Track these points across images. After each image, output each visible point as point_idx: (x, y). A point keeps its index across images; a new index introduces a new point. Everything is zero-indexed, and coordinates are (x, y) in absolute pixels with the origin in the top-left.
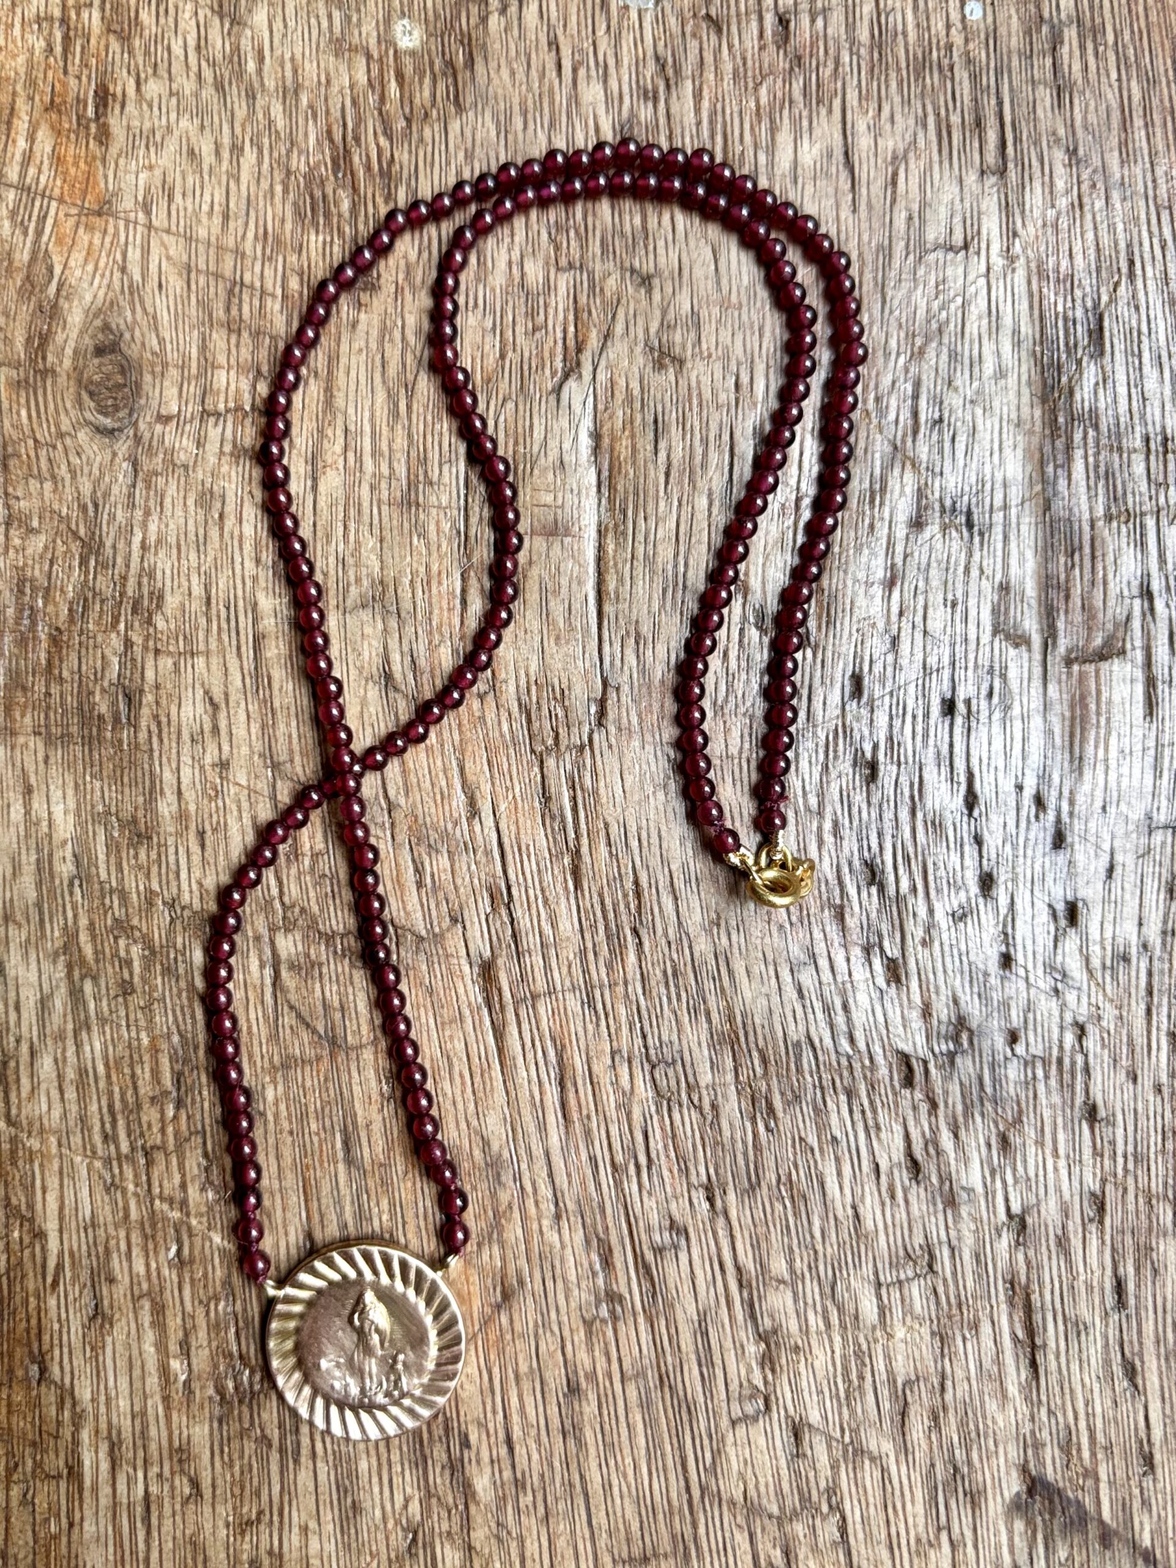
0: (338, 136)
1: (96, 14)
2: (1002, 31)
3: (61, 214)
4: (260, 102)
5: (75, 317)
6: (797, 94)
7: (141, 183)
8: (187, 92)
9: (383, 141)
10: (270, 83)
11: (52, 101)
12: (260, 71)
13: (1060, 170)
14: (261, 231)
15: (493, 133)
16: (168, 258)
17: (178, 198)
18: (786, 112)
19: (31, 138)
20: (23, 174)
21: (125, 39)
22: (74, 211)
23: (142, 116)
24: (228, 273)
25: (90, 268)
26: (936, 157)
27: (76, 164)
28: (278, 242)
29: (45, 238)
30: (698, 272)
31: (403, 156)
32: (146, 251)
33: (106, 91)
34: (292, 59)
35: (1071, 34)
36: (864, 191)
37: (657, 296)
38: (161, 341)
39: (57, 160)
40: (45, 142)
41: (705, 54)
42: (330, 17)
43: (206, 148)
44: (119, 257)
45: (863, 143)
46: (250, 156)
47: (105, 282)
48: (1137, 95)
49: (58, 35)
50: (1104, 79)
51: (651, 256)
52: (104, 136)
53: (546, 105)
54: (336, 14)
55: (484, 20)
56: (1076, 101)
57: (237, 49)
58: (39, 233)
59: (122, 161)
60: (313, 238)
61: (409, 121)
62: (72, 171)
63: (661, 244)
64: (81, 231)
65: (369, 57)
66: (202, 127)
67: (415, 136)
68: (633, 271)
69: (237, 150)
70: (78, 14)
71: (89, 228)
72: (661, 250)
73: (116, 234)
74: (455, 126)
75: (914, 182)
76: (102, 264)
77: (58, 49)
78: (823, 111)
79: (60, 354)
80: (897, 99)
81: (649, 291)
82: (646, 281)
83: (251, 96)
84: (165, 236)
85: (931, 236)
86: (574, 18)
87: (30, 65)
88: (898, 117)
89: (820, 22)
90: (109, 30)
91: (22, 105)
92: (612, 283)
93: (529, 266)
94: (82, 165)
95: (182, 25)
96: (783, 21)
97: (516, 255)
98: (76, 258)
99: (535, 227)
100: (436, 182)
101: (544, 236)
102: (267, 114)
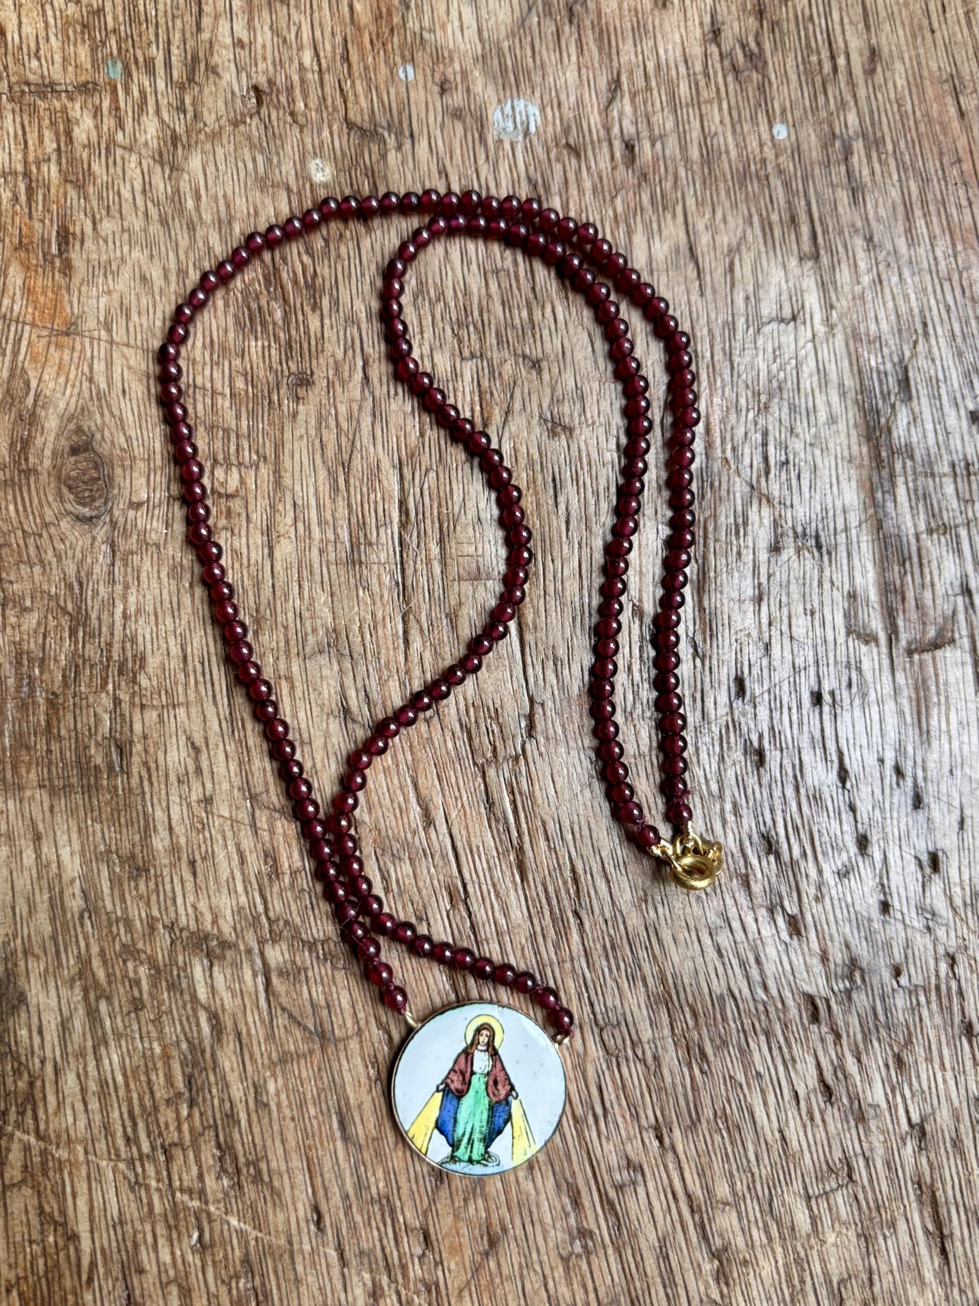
0: (267, 257)
1: (54, 168)
2: (804, 146)
3: (34, 337)
4: (200, 232)
5: (51, 423)
6: (646, 203)
7: (102, 305)
8: (137, 228)
9: (306, 258)
10: (207, 217)
11: (20, 242)
12: (198, 208)
13: (861, 255)
14: (208, 340)
16: (129, 368)
17: (135, 317)
18: (638, 218)
19: (4, 274)
21: (80, 187)
22: (45, 333)
23: (99, 249)
25: (62, 380)
26: (763, 249)
27: (44, 293)
28: (224, 349)
29: (21, 357)
30: (579, 356)
31: (324, 271)
32: (109, 363)
33: (67, 231)
34: (225, 196)
35: (858, 146)
36: (708, 278)
37: (546, 377)
38: (128, 439)
39: (28, 290)
40: (16, 277)
41: (569, 175)
42: (254, 160)
43: (156, 274)
44: (86, 369)
45: (704, 239)
46: (193, 278)
47: (76, 391)
48: (915, 191)
49: (22, 187)
50: (888, 181)
51: (539, 343)
52: (67, 268)
54: (260, 158)
55: (384, 156)
56: (868, 199)
57: (177, 191)
58: (16, 353)
59: (84, 289)
60: (253, 343)
61: (327, 242)
62: (42, 299)
63: (546, 332)
64: (52, 349)
65: (289, 190)
66: (152, 256)
67: (333, 253)
68: (524, 357)
69: (183, 274)
70: (38, 168)
71: (60, 346)
72: (546, 338)
73: (83, 350)
74: (366, 243)
75: (748, 269)
76: (72, 376)
77: (23, 198)
78: (669, 216)
79: (40, 455)
80: (727, 204)
81: (540, 372)
82: (536, 365)
83: (192, 228)
84: (125, 349)
85: (765, 312)
86: (458, 151)
88: (729, 218)
89: (658, 146)
90: (66, 181)
92: (508, 368)
93: (438, 358)
94: (50, 294)
95: (129, 173)
96: (629, 147)
97: (426, 348)
98: (49, 373)
99: (440, 325)
100: (354, 291)
101: (449, 332)
102: (206, 242)
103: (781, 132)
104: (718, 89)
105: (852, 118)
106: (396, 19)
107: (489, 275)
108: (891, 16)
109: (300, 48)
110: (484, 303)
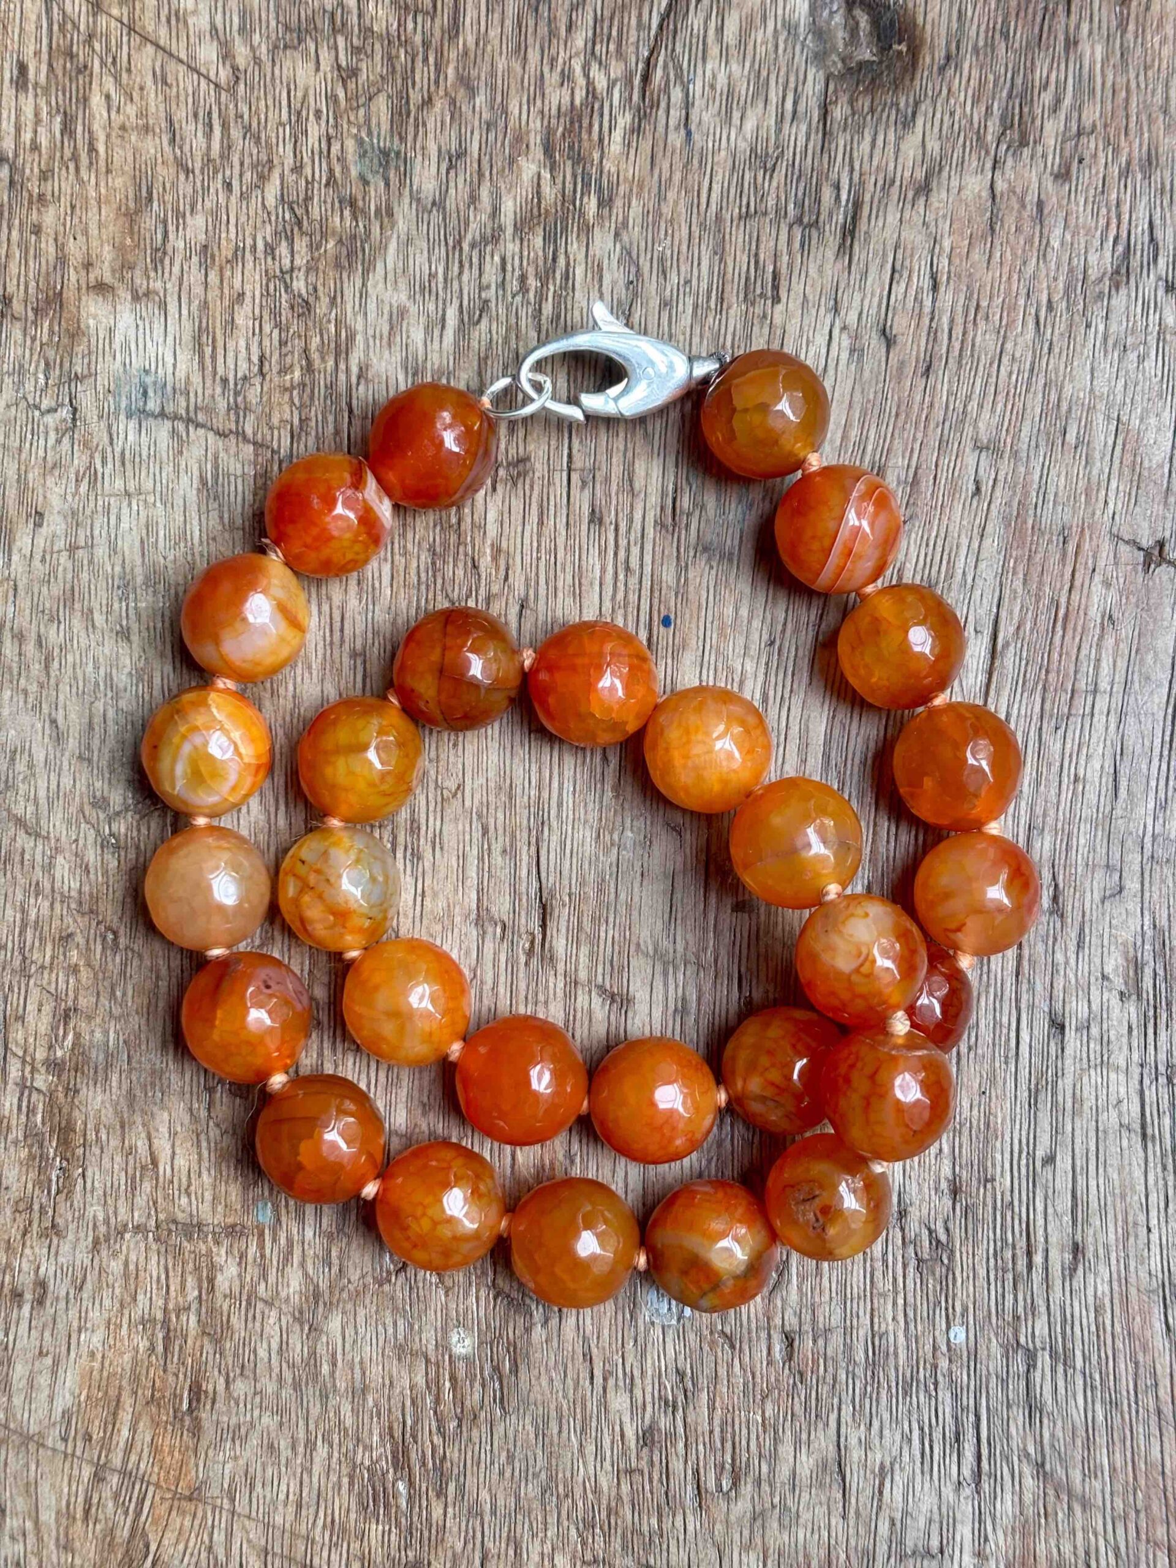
0: (397, 1434)
1: (193, 1319)
2: (982, 1353)
3: (157, 1498)
4: (332, 1402)
6: (799, 1409)
7: (227, 1471)
8: (270, 1390)
9: (437, 1440)
10: (341, 1385)
11: (153, 1395)
12: (332, 1374)
13: (1029, 1482)
14: (329, 1519)
15: (532, 1436)
16: (249, 1541)
17: (259, 1488)
18: (788, 1424)
19: (133, 1429)
20: (125, 1461)
21: (217, 1341)
22: (169, 1495)
23: (229, 1411)
24: (299, 1557)
25: (181, 1547)
26: (918, 1471)
27: (171, 1453)
28: (344, 1530)
29: (143, 1518)
31: (453, 1454)
32: (229, 1535)
33: (199, 1387)
34: (361, 1362)
35: (1044, 1360)
36: (853, 1501)
39: (155, 1449)
40: (145, 1435)
41: (719, 1369)
42: (395, 1324)
43: (284, 1444)
44: (206, 1538)
45: (856, 1455)
46: (322, 1451)
47: (194, 1560)
48: (1100, 1417)
49: (160, 1335)
50: (1071, 1402)
51: (665, 1554)
52: (196, 1430)
53: (578, 1410)
54: (400, 1322)
55: (528, 1330)
56: (1045, 1421)
57: (313, 1353)
58: (138, 1513)
59: (211, 1453)
60: (374, 1527)
61: (460, 1420)
62: (168, 1459)
63: (673, 1542)
64: (174, 1513)
65: (427, 1361)
66: (281, 1424)
67: (465, 1434)
69: (311, 1445)
70: (178, 1317)
71: (182, 1513)
72: (673, 1549)
73: (205, 1517)
74: (499, 1430)
75: (898, 1491)
76: (191, 1544)
77: (160, 1348)
78: (820, 1425)
80: (886, 1416)
83: (324, 1397)
84: (247, 1522)
85: (910, 1544)
86: (606, 1332)
87: (135, 1362)
88: (886, 1432)
89: (821, 1342)
90: (204, 1333)
91: (127, 1401)
93: (559, 1560)
94: (176, 1454)
95: (267, 1329)
96: (789, 1341)
97: (548, 1548)
98: (170, 1537)
99: (566, 1523)
100: (481, 1480)
101: (573, 1532)
102: (338, 1412)
103: (959, 1334)
104: (895, 1279)
105: (1041, 1327)
107: (622, 1476)
108: (1103, 1211)
110: (613, 1504)
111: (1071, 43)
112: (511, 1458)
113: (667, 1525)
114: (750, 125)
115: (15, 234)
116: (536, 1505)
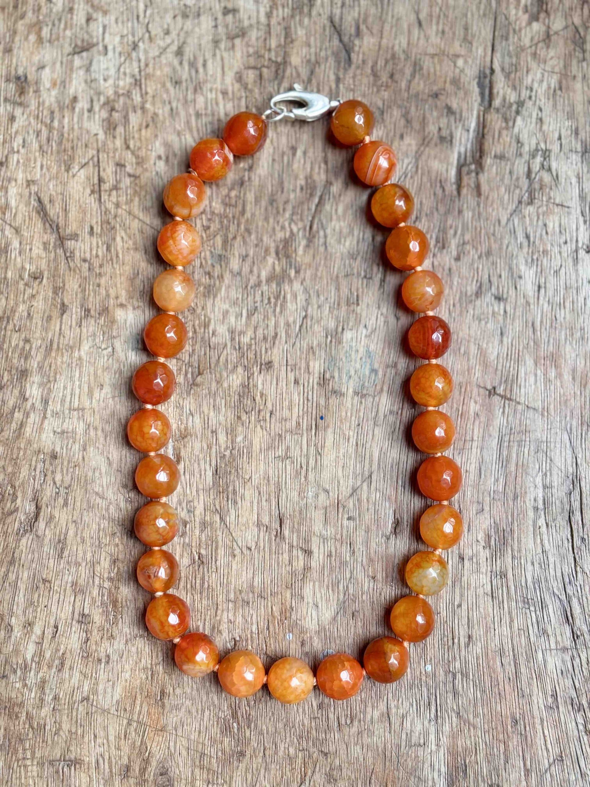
0: (233, 706)
2: (437, 674)
3: (150, 730)
5: (154, 763)
6: (373, 695)
7: (174, 721)
8: (188, 692)
9: (247, 708)
11: (148, 694)
13: (454, 719)
14: (210, 737)
15: (280, 706)
16: (182, 745)
17: (185, 726)
18: (370, 700)
19: (141, 706)
20: (138, 718)
21: (170, 675)
22: (154, 729)
23: (174, 699)
24: (200, 750)
25: (159, 747)
26: (415, 716)
27: (155, 714)
28: (215, 740)
29: (145, 738)
30: (341, 752)
31: (253, 713)
32: (175, 743)
33: (164, 691)
35: (459, 676)
36: (393, 727)
37: (329, 760)
38: (180, 772)
39: (149, 713)
40: (145, 708)
43: (194, 711)
44: (167, 744)
45: (394, 711)
46: (207, 713)
47: (163, 752)
48: (479, 696)
49: (150, 673)
50: (469, 690)
51: (327, 747)
52: (163, 706)
56: (460, 697)
58: (143, 736)
59: (168, 714)
60: (226, 739)
62: (153, 717)
63: (330, 743)
64: (156, 736)
66: (193, 704)
68: (322, 751)
69: (203, 711)
71: (159, 736)
72: (331, 745)
73: (167, 737)
75: (409, 725)
76: (162, 746)
77: (150, 678)
78: (381, 701)
79: (149, 775)
80: (404, 697)
81: (327, 759)
82: (326, 754)
84: (181, 738)
85: (413, 742)
87: (141, 683)
88: (404, 703)
91: (139, 697)
92: (315, 755)
93: (290, 749)
97: (287, 746)
98: (155, 744)
99: (293, 737)
100: (263, 722)
101: (295, 740)
102: (212, 699)
103: (429, 668)
105: (458, 664)
106: (288, 615)
107: (312, 720)
108: (478, 623)
109: (252, 624)
110: (309, 730)
111: (460, 212)
112: (273, 714)
113: (328, 737)
114: (347, 244)
115: (91, 287)
116: (282, 730)
